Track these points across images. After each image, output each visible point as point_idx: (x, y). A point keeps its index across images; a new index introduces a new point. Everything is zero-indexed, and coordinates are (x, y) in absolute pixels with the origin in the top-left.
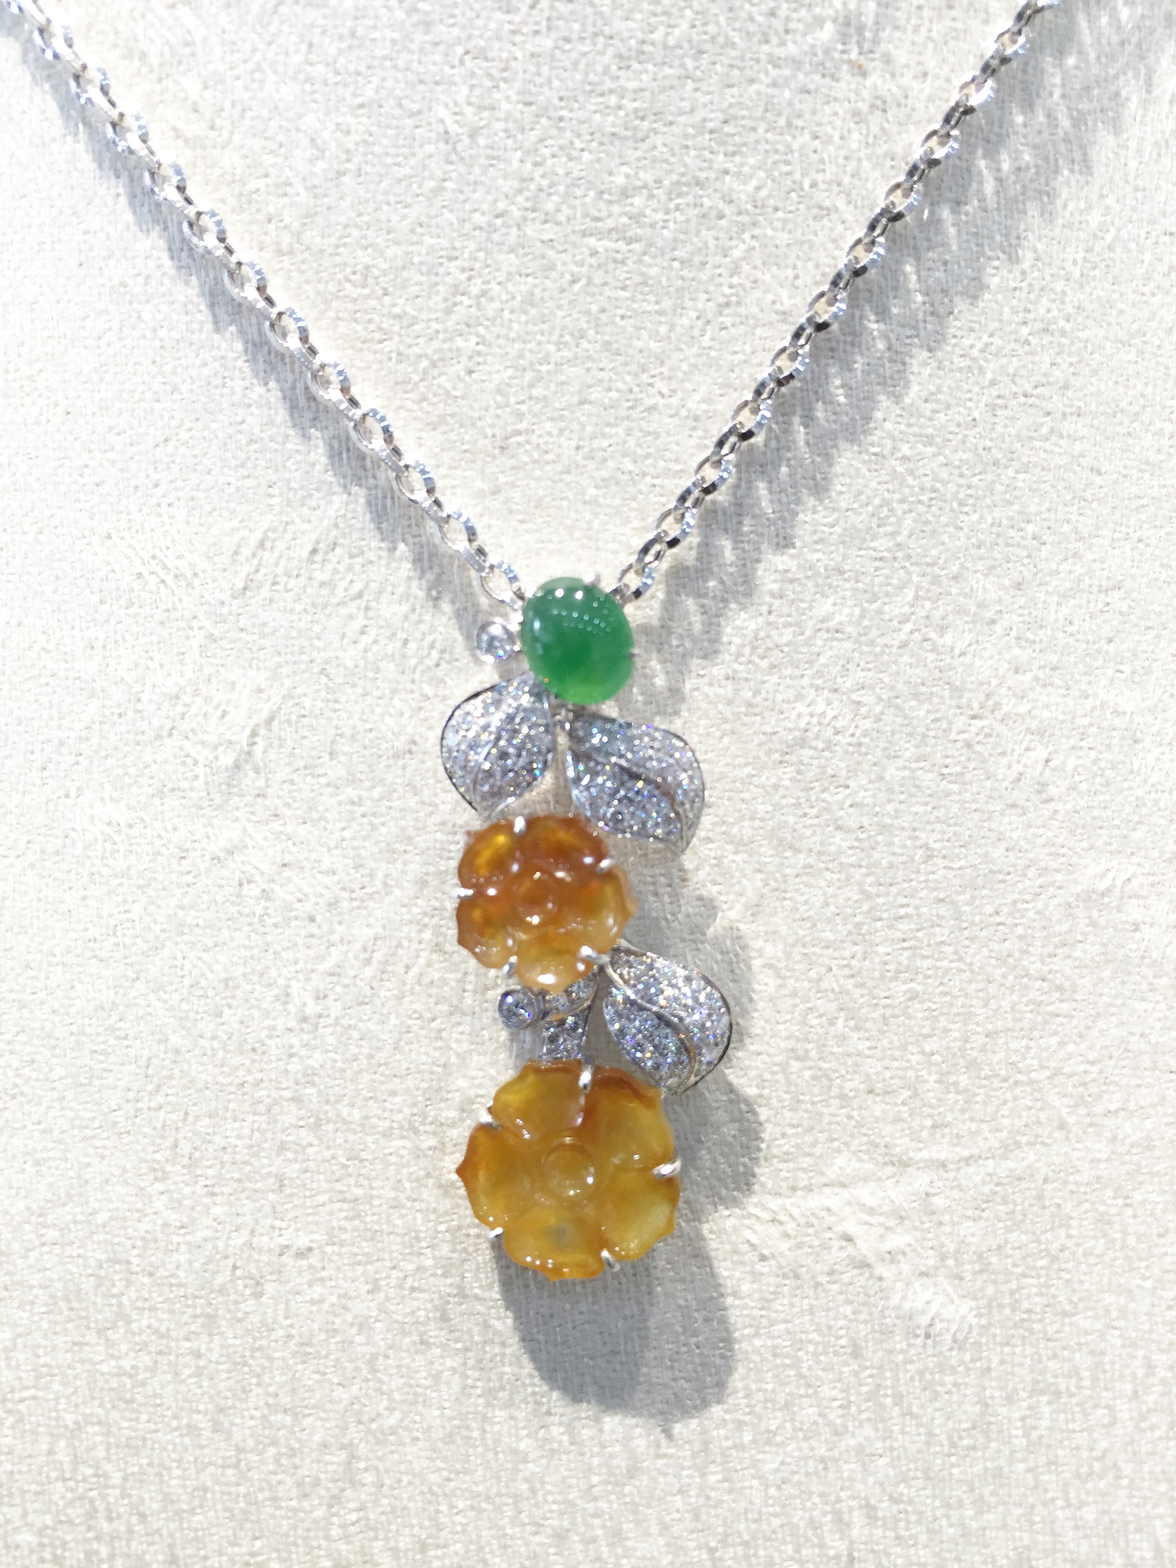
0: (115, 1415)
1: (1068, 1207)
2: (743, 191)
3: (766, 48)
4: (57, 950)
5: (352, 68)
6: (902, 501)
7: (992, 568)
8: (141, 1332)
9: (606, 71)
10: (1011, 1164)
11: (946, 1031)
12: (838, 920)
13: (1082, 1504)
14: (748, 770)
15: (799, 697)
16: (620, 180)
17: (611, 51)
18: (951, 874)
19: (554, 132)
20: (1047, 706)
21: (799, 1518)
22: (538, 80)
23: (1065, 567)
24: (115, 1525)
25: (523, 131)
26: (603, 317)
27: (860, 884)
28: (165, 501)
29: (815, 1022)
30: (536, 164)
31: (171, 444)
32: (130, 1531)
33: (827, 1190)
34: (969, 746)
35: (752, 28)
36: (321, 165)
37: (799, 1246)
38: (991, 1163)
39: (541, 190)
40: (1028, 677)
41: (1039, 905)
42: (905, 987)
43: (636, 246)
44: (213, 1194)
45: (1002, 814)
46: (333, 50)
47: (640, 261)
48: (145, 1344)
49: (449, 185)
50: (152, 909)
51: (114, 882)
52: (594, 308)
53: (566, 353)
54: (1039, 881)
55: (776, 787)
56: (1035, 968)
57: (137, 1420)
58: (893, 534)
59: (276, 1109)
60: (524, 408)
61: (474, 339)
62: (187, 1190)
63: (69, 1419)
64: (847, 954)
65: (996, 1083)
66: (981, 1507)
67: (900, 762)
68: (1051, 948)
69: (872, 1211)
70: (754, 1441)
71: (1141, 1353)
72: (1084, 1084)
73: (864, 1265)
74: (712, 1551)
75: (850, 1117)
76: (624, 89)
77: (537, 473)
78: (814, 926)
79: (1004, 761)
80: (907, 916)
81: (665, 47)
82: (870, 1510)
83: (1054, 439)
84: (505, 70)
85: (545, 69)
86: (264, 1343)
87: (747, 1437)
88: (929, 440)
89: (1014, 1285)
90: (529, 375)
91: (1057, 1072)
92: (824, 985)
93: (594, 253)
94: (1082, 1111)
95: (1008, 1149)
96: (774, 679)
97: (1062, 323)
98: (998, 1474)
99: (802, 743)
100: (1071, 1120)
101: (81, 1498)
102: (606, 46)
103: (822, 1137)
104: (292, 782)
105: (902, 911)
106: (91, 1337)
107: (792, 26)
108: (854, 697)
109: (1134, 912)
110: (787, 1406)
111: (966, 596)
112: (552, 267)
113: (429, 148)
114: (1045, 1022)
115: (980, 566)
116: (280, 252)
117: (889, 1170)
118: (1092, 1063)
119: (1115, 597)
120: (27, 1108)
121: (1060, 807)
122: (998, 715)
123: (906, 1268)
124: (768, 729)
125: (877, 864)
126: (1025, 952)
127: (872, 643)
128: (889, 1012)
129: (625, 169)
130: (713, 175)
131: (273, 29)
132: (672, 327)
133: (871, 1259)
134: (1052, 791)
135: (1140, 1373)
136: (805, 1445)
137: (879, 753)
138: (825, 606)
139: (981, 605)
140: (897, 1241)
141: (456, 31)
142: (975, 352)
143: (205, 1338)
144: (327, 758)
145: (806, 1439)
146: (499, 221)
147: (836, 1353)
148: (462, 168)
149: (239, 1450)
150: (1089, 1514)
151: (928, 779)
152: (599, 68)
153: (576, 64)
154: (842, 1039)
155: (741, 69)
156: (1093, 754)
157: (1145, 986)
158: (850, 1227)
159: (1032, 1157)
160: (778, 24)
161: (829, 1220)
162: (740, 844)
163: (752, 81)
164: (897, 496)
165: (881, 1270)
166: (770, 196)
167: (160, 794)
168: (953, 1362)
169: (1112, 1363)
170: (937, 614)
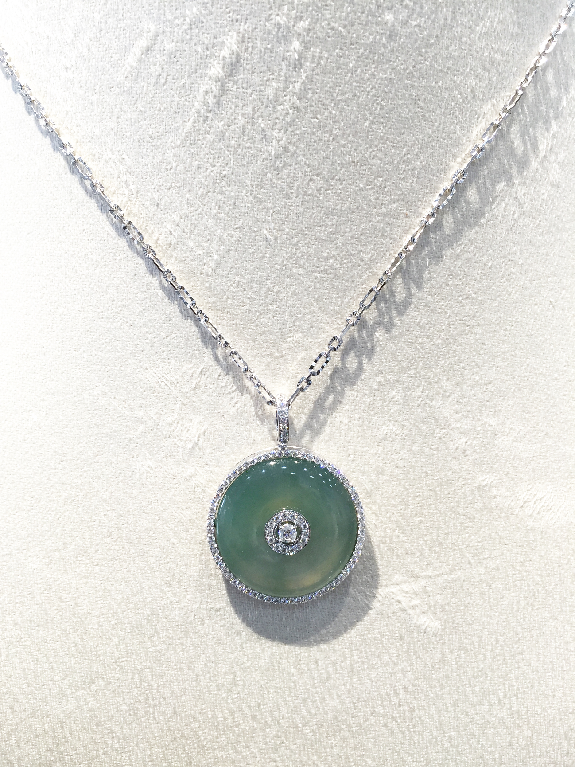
0: (154, 665)
1: (471, 590)
2: (366, 257)
3: (375, 210)
4: (131, 510)
5: (234, 215)
6: (419, 357)
7: (448, 379)
8: (163, 638)
9: (322, 218)
10: (453, 576)
11: (432, 533)
12: (397, 497)
13: (475, 686)
14: (367, 448)
15: (384, 424)
16: (326, 255)
17: (323, 212)
18: (434, 481)
19: (303, 239)
20: (466, 424)
21: (383, 692)
22: (298, 222)
23: (473, 377)
24: (155, 702)
25: (293, 238)
26: (320, 299)
27: (404, 485)
28: (167, 357)
29: (388, 531)
30: (297, 249)
31: (169, 338)
32: (160, 703)
33: (392, 586)
34: (440, 438)
35: (371, 204)
36: (223, 247)
37: (383, 604)
38: (446, 576)
39: (298, 257)
40: (460, 415)
41: (463, 491)
42: (418, 519)
43: (331, 276)
44: (187, 591)
45: (451, 460)
46: (227, 209)
47: (332, 281)
48: (164, 641)
49: (267, 255)
50: (164, 496)
51: (151, 487)
52: (316, 296)
53: (307, 311)
54: (463, 483)
55: (376, 454)
56: (461, 511)
57: (162, 667)
58: (416, 369)
59: (208, 563)
60: (292, 329)
61: (275, 306)
62: (178, 590)
63: (139, 667)
64: (399, 508)
65: (448, 550)
66: (442, 687)
67: (417, 444)
68: (466, 505)
69: (407, 593)
70: (368, 668)
71: (494, 636)
72: (477, 549)
73: (404, 610)
74: (354, 703)
75: (400, 562)
76: (327, 224)
77: (296, 350)
78: (388, 499)
79: (452, 443)
80: (419, 495)
81: (341, 210)
82: (406, 689)
83: (470, 334)
84: (287, 218)
85: (300, 218)
86: (205, 640)
87: (366, 666)
88: (428, 337)
89: (453, 615)
90: (294, 318)
91: (468, 546)
92: (392, 519)
93: (316, 278)
94: (476, 558)
95: (452, 571)
96: (376, 418)
97: (473, 295)
98: (447, 676)
99: (384, 439)
100: (472, 561)
101: (144, 693)
102: (321, 210)
103: (391, 569)
104: (212, 453)
105: (418, 494)
106: (146, 639)
107: (384, 202)
108: (402, 423)
109: (495, 492)
110: (379, 656)
111: (440, 388)
112: (302, 283)
113: (261, 243)
114: (464, 529)
115: (445, 378)
116: (208, 275)
117: (413, 579)
118: (480, 542)
119: (489, 387)
120: (122, 563)
121: (470, 458)
122: (450, 428)
123: (418, 610)
124: (374, 434)
125: (410, 479)
126: (458, 506)
127: (409, 405)
128: (413, 527)
129: (327, 251)
130: (356, 252)
131: (206, 200)
132: (342, 302)
133: (407, 608)
134: (468, 452)
135: (494, 643)
136: (385, 669)
137: (411, 441)
138: (394, 393)
139: (445, 391)
140: (415, 602)
141: (270, 205)
142: (443, 307)
143: (185, 639)
144: (224, 445)
145: (385, 666)
146: (284, 268)
147: (395, 639)
148: (272, 250)
149: (197, 675)
150: (477, 689)
151: (427, 450)
152: (319, 218)
153: (311, 216)
154: (398, 537)
155: (367, 217)
156: (481, 440)
157: (497, 517)
158: (400, 598)
159: (459, 573)
160: (379, 202)
161: (393, 596)
162: (363, 473)
163: (370, 221)
164: (417, 356)
165: (410, 611)
166: (376, 259)
167: (166, 457)
168: (433, 641)
169: (485, 640)
170: (430, 394)
